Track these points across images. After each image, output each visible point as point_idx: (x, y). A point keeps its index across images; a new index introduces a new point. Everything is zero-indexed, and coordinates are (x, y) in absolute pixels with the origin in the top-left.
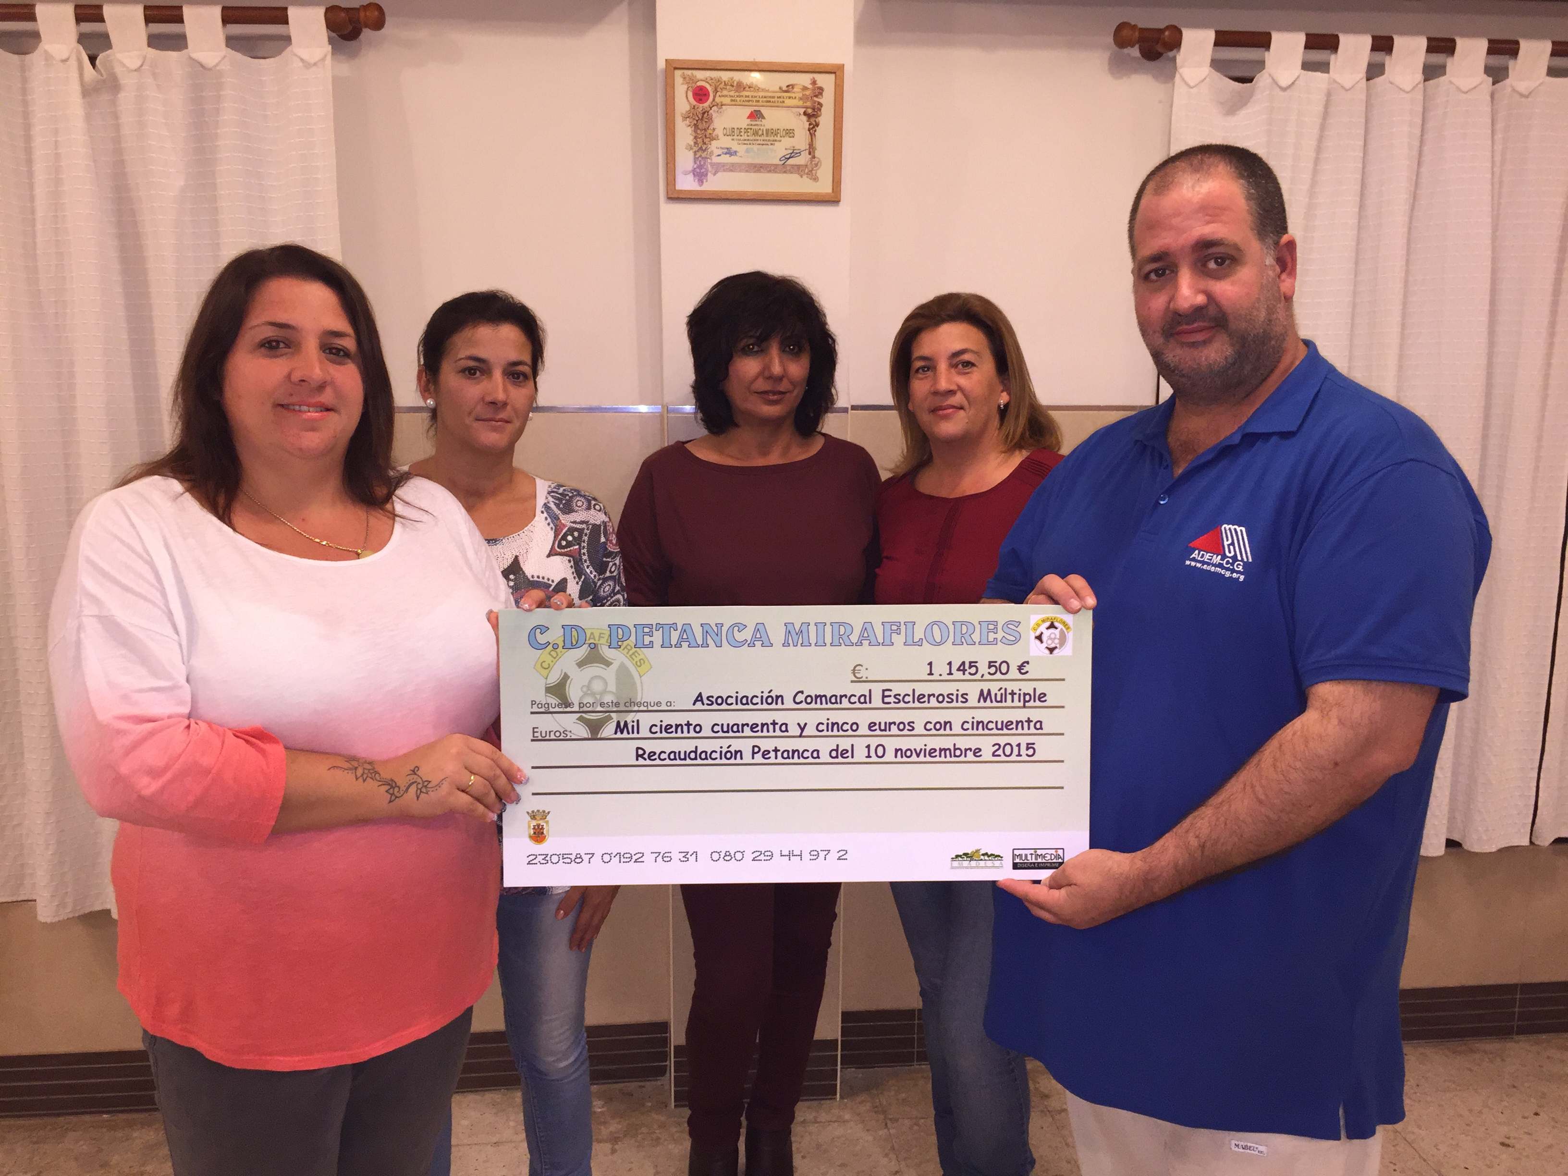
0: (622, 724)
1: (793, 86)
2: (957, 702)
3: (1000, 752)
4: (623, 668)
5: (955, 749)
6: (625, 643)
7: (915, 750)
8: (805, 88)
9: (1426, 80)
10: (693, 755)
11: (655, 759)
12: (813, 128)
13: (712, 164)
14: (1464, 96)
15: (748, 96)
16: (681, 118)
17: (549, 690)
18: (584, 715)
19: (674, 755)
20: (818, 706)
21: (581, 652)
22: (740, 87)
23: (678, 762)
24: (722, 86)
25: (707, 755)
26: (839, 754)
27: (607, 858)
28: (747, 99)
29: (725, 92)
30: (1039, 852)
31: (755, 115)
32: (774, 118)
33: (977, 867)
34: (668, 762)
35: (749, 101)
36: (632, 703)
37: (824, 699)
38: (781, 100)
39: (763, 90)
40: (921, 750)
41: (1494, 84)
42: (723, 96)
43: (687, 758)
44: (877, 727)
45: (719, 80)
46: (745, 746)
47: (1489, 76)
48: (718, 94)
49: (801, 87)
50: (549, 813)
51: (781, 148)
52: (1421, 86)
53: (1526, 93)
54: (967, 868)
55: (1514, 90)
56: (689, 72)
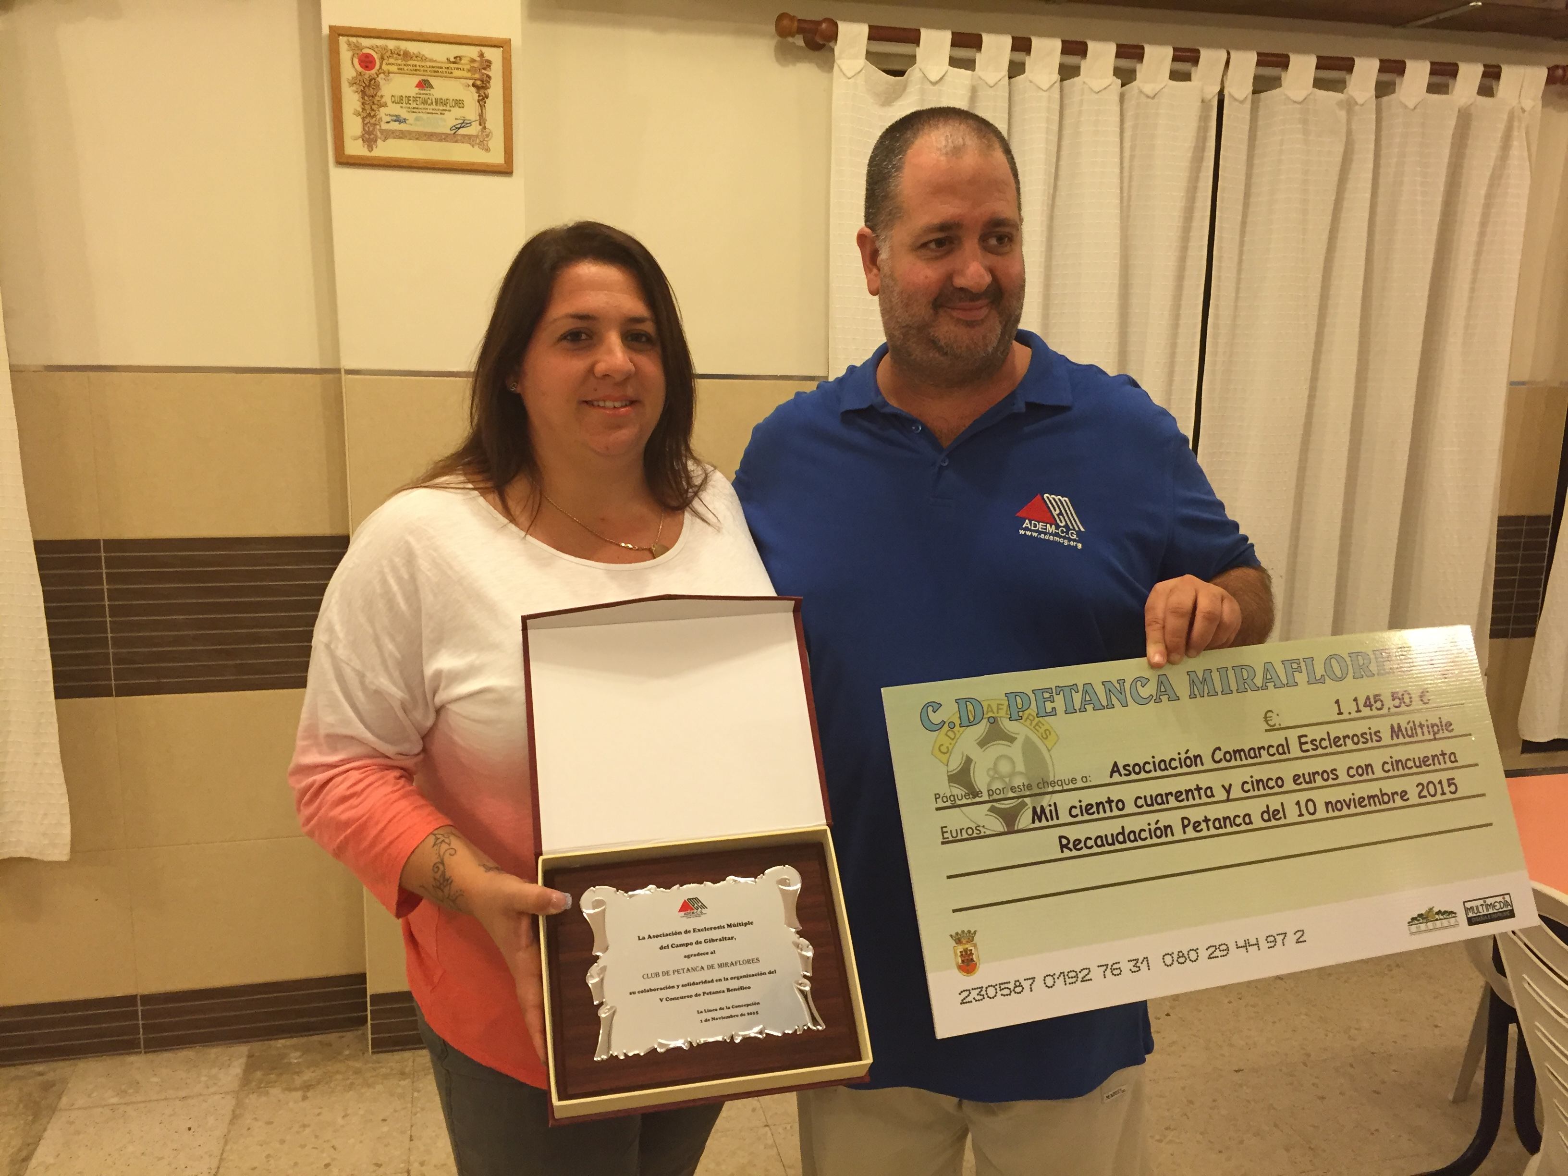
0: (1039, 810)
1: (460, 58)
2: (1372, 741)
3: (1425, 793)
4: (1028, 741)
5: (1383, 795)
6: (1027, 712)
7: (1344, 800)
8: (473, 61)
9: (1062, 80)
10: (1121, 838)
11: (1082, 848)
12: (482, 100)
13: (382, 131)
14: (1096, 96)
15: (416, 66)
16: (347, 84)
17: (953, 779)
18: (994, 804)
19: (1101, 840)
20: (1239, 763)
21: (981, 728)
22: (406, 55)
23: (1107, 848)
24: (389, 54)
25: (1136, 836)
26: (1272, 815)
27: (1049, 981)
28: (415, 68)
29: (391, 61)
30: (1489, 901)
31: (423, 85)
32: (442, 88)
33: (1436, 929)
34: (1095, 850)
35: (416, 70)
36: (1045, 783)
37: (1242, 753)
38: (450, 71)
39: (431, 60)
40: (1350, 800)
41: (1123, 85)
42: (389, 64)
43: (1116, 842)
44: (1301, 780)
45: (385, 48)
46: (1172, 818)
47: (1118, 78)
48: (384, 62)
49: (469, 59)
50: (975, 932)
51: (451, 118)
52: (1058, 85)
53: (1151, 94)
54: (1425, 931)
55: (1141, 92)
56: (354, 40)
